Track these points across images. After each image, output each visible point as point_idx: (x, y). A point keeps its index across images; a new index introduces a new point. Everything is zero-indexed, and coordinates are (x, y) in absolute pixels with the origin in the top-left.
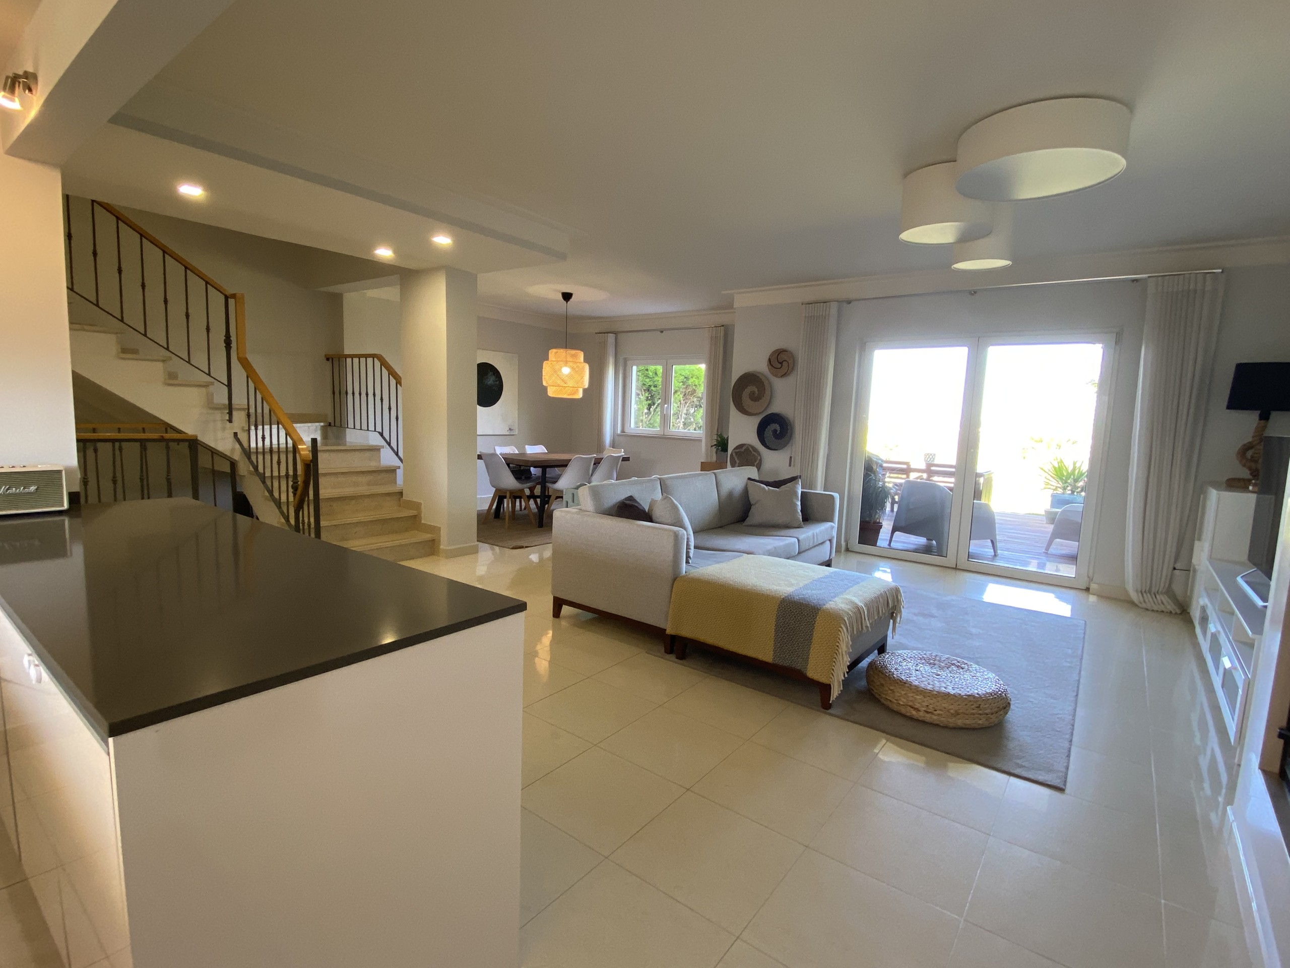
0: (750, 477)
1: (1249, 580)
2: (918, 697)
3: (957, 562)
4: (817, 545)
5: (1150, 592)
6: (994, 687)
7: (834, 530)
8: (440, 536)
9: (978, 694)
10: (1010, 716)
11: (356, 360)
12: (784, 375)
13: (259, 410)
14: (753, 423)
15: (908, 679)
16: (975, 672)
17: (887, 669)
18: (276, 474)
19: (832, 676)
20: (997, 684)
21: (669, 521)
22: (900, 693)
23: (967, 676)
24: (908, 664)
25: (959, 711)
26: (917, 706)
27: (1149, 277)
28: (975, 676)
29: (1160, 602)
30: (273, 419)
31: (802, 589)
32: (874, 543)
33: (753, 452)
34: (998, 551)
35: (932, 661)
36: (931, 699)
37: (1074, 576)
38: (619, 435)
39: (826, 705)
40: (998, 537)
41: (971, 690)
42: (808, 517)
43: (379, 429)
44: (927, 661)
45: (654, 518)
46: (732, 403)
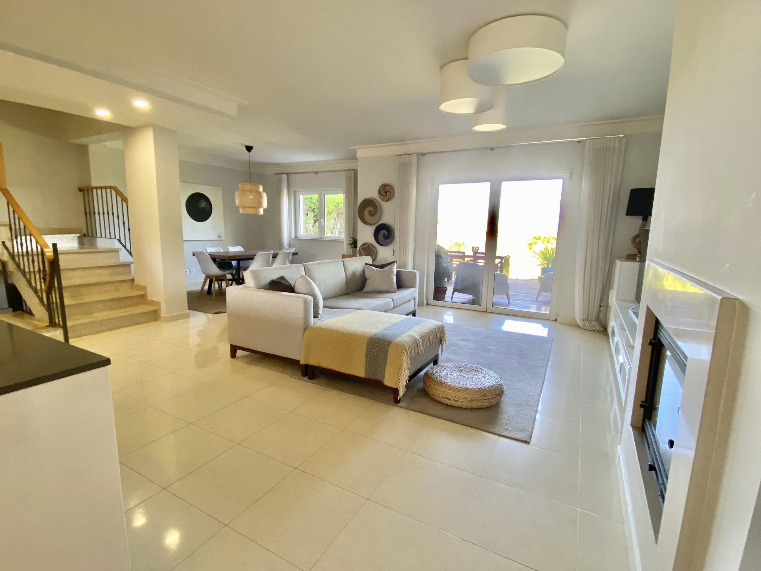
0: (366, 262)
1: (635, 311)
2: (450, 392)
3: (486, 307)
4: (406, 302)
5: (588, 320)
6: (494, 382)
7: (416, 293)
8: (160, 308)
9: (484, 387)
10: (504, 398)
11: (99, 191)
12: (388, 200)
13: (18, 227)
14: (371, 230)
15: (445, 381)
16: (485, 373)
17: (434, 376)
18: (32, 269)
19: (399, 383)
20: (496, 380)
21: (305, 292)
22: (440, 390)
23: (480, 376)
24: (447, 371)
25: (473, 398)
26: (450, 397)
27: (586, 139)
28: (484, 376)
29: (593, 326)
30: (26, 232)
31: (384, 330)
32: (442, 299)
33: (372, 248)
34: (511, 301)
35: (461, 369)
36: (458, 393)
37: (549, 313)
38: (293, 239)
39: (397, 401)
40: (510, 293)
41: (481, 385)
42: (400, 285)
43: (118, 237)
44: (459, 368)
45: (296, 290)
46: (358, 217)
